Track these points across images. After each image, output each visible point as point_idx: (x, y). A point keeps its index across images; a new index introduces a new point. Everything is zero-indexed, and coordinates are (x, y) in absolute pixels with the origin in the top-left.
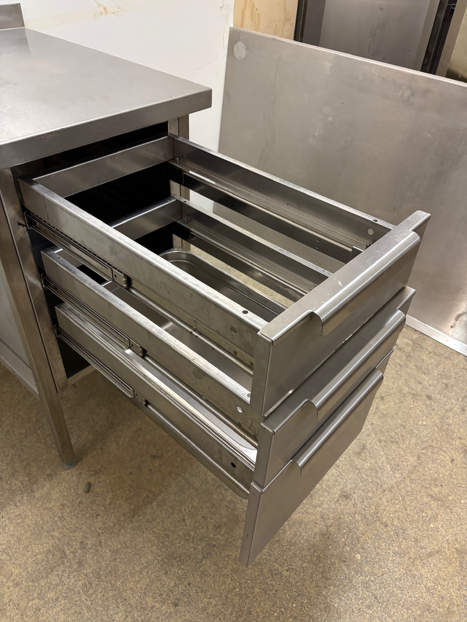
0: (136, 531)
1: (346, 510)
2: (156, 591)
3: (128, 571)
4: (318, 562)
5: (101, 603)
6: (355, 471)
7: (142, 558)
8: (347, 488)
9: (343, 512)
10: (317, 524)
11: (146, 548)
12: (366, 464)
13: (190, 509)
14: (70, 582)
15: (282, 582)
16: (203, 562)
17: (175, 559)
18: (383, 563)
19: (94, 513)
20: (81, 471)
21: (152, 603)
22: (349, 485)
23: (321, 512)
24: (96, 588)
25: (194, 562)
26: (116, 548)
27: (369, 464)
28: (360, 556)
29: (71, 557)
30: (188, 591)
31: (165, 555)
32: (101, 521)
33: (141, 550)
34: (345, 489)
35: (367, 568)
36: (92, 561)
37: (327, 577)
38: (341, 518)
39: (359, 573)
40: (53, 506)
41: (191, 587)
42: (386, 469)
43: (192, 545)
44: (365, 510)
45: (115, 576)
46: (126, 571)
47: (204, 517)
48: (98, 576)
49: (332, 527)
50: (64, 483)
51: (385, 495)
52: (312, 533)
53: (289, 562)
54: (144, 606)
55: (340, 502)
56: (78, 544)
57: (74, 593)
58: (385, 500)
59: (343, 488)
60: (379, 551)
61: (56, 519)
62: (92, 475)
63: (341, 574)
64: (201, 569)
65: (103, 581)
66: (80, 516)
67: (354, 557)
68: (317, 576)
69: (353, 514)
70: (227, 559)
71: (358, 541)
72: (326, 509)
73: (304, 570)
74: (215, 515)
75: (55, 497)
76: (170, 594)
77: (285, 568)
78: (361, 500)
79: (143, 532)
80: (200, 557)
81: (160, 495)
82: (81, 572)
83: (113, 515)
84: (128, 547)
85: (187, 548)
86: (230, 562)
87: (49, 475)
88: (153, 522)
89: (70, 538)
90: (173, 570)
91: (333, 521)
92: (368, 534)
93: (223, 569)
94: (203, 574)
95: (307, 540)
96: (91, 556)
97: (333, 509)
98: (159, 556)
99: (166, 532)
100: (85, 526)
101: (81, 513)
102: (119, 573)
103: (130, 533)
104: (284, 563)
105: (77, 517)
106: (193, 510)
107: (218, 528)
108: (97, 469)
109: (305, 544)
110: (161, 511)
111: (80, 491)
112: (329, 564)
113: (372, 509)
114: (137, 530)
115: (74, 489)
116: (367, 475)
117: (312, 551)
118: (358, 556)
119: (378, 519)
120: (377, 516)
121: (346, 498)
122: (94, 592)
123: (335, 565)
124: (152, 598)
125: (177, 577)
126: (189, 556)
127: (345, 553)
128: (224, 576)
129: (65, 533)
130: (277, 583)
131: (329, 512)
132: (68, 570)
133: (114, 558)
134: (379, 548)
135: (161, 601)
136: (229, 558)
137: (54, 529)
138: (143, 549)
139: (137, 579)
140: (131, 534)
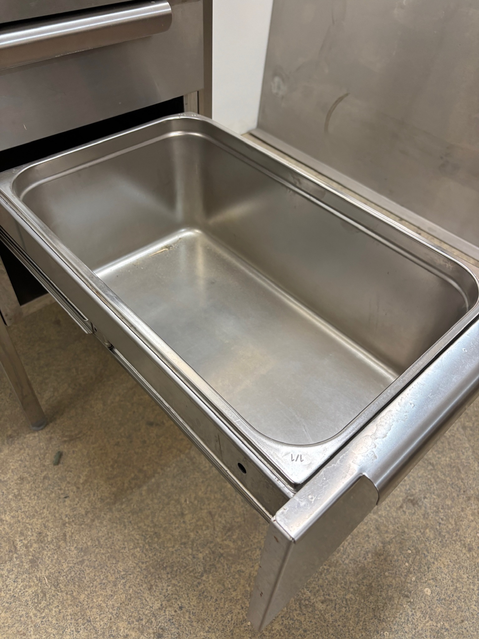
0: (115, 525)
1: (412, 521)
2: (133, 612)
3: (98, 580)
4: (368, 594)
5: (56, 622)
6: (428, 467)
7: (120, 563)
8: (414, 490)
9: (408, 525)
10: (369, 538)
11: (127, 549)
12: (443, 459)
13: (193, 500)
14: (17, 587)
15: (315, 618)
16: (204, 578)
17: (165, 568)
18: (463, 604)
19: (62, 494)
20: (52, 435)
21: (126, 631)
22: (417, 486)
23: (377, 521)
24: (51, 601)
25: (191, 576)
26: (85, 545)
27: (448, 459)
28: (429, 591)
29: (23, 551)
30: (177, 618)
31: (151, 562)
32: (70, 506)
33: (119, 552)
34: (412, 490)
35: (440, 610)
36: (50, 560)
37: (380, 617)
38: (404, 532)
39: (428, 616)
40: (9, 478)
41: (183, 613)
42: (473, 468)
43: (190, 551)
44: (440, 523)
45: (79, 586)
46: (96, 580)
47: (210, 513)
48: (56, 584)
49: (392, 545)
50: (27, 449)
51: (469, 505)
52: (361, 550)
53: (326, 590)
54: (114, 634)
55: (404, 509)
56: (35, 534)
57: (20, 605)
58: (470, 512)
59: (409, 489)
60: (458, 585)
61: (10, 497)
62: (65, 441)
63: (401, 614)
64: (200, 588)
65: (62, 592)
66: (43, 495)
67: (422, 591)
68: (365, 614)
69: (422, 528)
70: (237, 576)
71: (428, 568)
72: (385, 517)
73: (347, 604)
74: (226, 512)
75: (12, 467)
76: (153, 620)
77: (319, 598)
78: (435, 509)
79: (125, 526)
80: (200, 570)
81: (154, 476)
82: (33, 574)
83: (87, 499)
84: (102, 545)
85: (183, 554)
86: (242, 581)
87: (10, 436)
88: (139, 514)
89: (25, 526)
90: (160, 585)
91: (394, 536)
92: (443, 559)
93: (231, 590)
94: (202, 595)
95: (355, 560)
96: (49, 553)
97: (394, 519)
98: (143, 563)
99: (156, 530)
100: (48, 510)
101: (44, 492)
102: (85, 581)
103: (106, 526)
104: (318, 591)
105: (38, 497)
106: (196, 502)
107: (229, 530)
108: (73, 434)
109: (350, 565)
110: (152, 500)
111: (47, 462)
112: (383, 598)
113: (450, 523)
114: (117, 523)
115: (40, 459)
116: (444, 474)
117: (360, 576)
118: (428, 591)
119: (459, 538)
120: (457, 534)
121: (414, 505)
122: (47, 605)
123: (393, 601)
124: (127, 623)
125: (164, 596)
126: (185, 567)
127: (409, 585)
128: (231, 601)
129: (20, 518)
130: (307, 620)
131: (387, 521)
132: (16, 571)
133: (81, 559)
134: (458, 581)
135: (139, 629)
136: (240, 575)
137: (5, 511)
138: (122, 551)
139: (110, 593)
140: (109, 527)
